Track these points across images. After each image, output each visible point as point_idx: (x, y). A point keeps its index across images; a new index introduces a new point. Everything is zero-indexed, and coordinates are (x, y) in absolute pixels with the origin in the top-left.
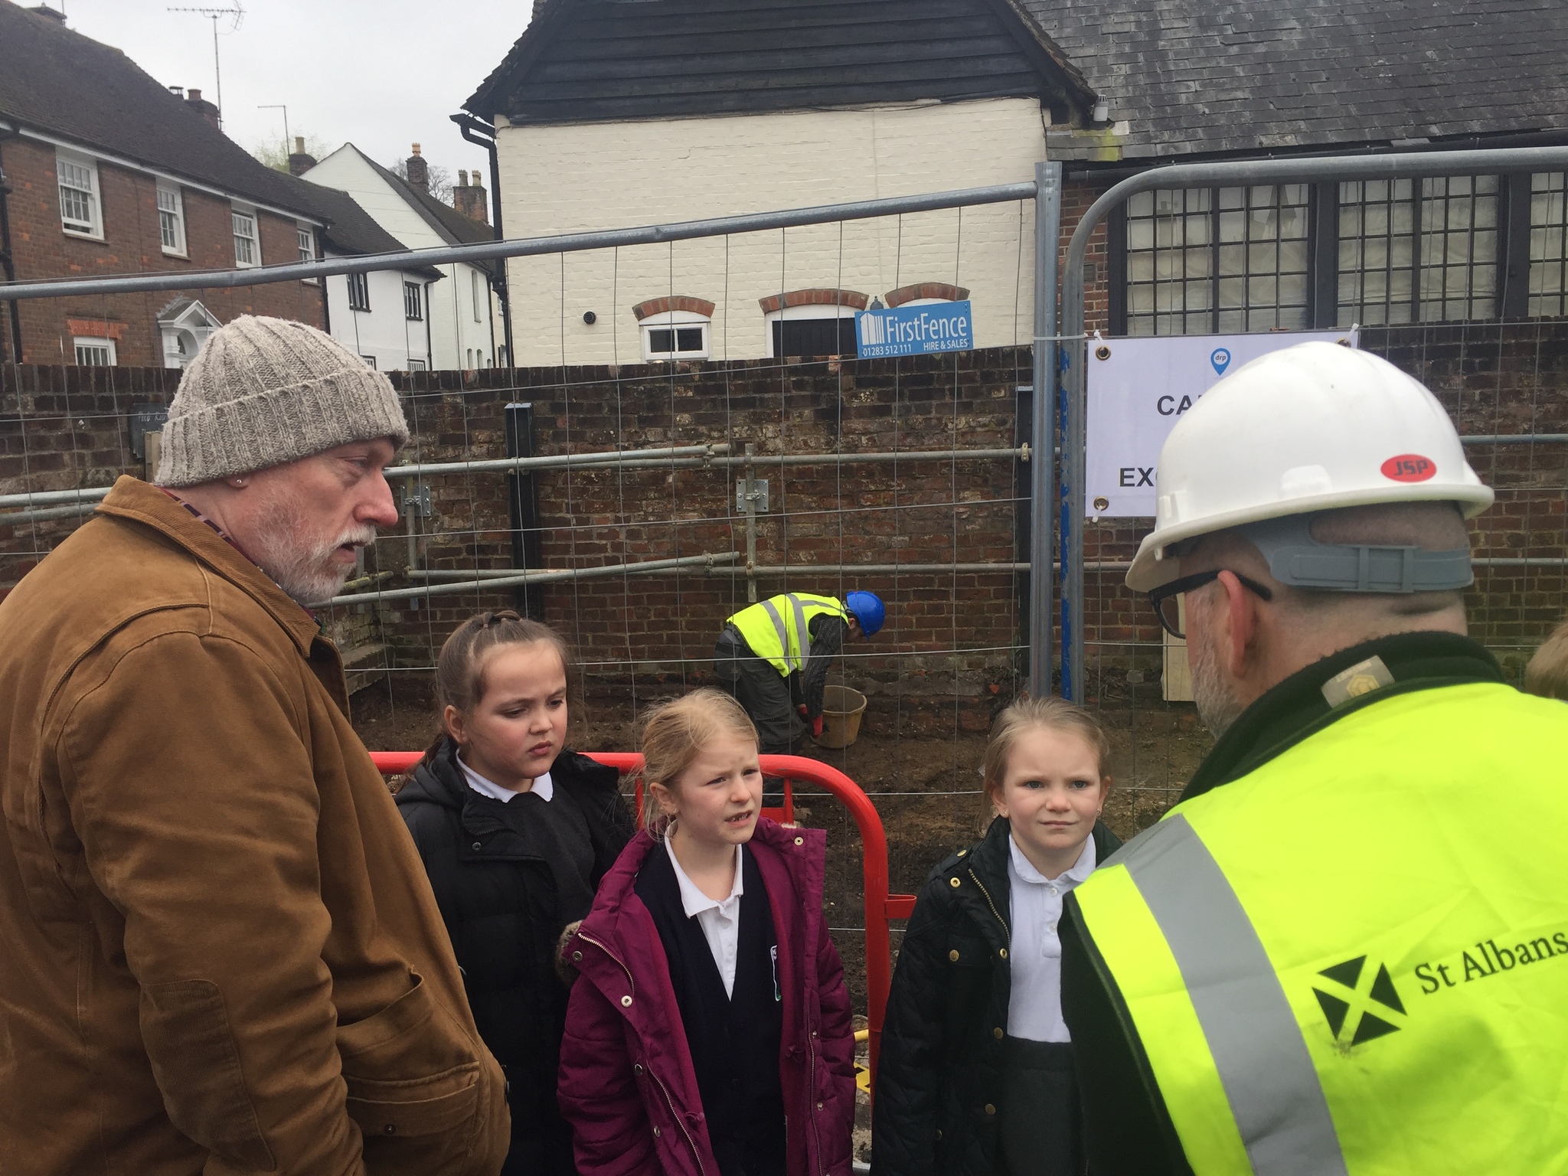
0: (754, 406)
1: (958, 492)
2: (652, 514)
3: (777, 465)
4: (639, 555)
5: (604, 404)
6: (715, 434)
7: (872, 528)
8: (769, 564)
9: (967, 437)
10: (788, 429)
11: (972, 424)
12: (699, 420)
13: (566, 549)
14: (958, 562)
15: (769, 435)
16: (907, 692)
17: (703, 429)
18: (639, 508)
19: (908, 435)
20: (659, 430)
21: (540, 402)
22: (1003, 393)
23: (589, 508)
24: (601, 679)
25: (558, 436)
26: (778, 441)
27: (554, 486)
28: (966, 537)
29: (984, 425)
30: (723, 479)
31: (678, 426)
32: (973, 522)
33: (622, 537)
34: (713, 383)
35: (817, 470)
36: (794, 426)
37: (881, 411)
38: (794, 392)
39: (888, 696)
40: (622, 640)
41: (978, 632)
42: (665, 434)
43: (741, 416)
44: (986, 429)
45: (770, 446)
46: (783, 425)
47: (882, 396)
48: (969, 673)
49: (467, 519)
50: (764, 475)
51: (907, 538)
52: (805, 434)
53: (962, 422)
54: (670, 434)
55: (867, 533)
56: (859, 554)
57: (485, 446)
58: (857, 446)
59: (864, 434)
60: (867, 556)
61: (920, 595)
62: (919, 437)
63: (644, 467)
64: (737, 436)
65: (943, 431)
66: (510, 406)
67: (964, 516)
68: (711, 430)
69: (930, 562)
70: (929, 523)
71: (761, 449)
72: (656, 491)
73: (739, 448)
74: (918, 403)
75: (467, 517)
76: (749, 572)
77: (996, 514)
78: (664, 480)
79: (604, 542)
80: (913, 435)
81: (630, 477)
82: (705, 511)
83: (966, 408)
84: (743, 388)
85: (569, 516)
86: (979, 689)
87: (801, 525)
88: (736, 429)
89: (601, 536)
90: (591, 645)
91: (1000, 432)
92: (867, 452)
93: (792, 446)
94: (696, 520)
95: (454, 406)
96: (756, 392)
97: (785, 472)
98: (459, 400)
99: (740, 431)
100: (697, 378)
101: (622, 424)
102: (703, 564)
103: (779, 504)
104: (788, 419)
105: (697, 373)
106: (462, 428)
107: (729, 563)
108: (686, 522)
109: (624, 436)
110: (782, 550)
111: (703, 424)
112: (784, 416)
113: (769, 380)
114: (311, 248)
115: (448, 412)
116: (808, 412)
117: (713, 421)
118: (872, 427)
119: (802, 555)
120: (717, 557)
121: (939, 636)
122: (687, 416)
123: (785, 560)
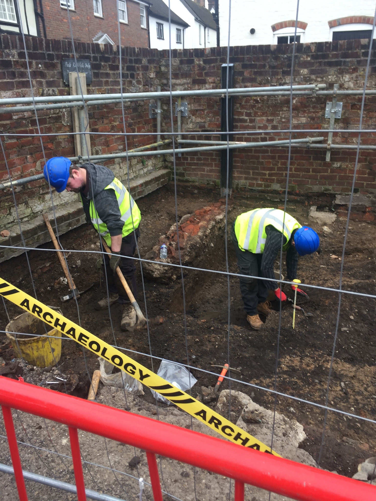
0: (340, 65)
2: (284, 118)
3: (348, 95)
4: (276, 137)
5: (267, 64)
6: (319, 79)
8: (337, 143)
10: (357, 77)
12: (312, 72)
15: (346, 80)
17: (313, 77)
18: (278, 115)
20: (292, 77)
21: (237, 64)
23: (256, 114)
24: (255, 190)
25: (244, 80)
26: (350, 83)
27: (240, 104)
30: (320, 101)
31: (301, 75)
33: (269, 129)
34: (321, 53)
35: (369, 99)
36: (360, 75)
38: (363, 58)
40: (265, 174)
42: (294, 80)
43: (332, 70)
45: (346, 86)
46: (354, 75)
49: (202, 118)
50: (341, 100)
52: (365, 80)
54: (297, 79)
57: (212, 85)
63: (283, 95)
64: (330, 80)
66: (224, 65)
68: (317, 77)
71: (341, 87)
72: (287, 107)
73: (331, 86)
75: (202, 117)
76: (328, 147)
78: (291, 101)
81: (276, 100)
82: (309, 117)
84: (336, 56)
85: (246, 118)
87: (356, 125)
88: (330, 77)
90: (251, 176)
93: (357, 86)
94: (304, 122)
95: (199, 66)
96: (342, 58)
97: (351, 99)
98: (201, 63)
99: (331, 78)
100: (313, 51)
101: (275, 74)
102: (307, 142)
103: (346, 115)
104: (357, 72)
105: (313, 48)
106: (202, 76)
107: (320, 142)
108: (300, 122)
109: (274, 80)
110: (344, 137)
111: (314, 74)
112: (355, 70)
113: (350, 51)
114: (145, 15)
115: (196, 68)
116: (368, 69)
117: (319, 73)
119: (354, 140)
120: (313, 139)
122: (305, 70)
123: (345, 141)
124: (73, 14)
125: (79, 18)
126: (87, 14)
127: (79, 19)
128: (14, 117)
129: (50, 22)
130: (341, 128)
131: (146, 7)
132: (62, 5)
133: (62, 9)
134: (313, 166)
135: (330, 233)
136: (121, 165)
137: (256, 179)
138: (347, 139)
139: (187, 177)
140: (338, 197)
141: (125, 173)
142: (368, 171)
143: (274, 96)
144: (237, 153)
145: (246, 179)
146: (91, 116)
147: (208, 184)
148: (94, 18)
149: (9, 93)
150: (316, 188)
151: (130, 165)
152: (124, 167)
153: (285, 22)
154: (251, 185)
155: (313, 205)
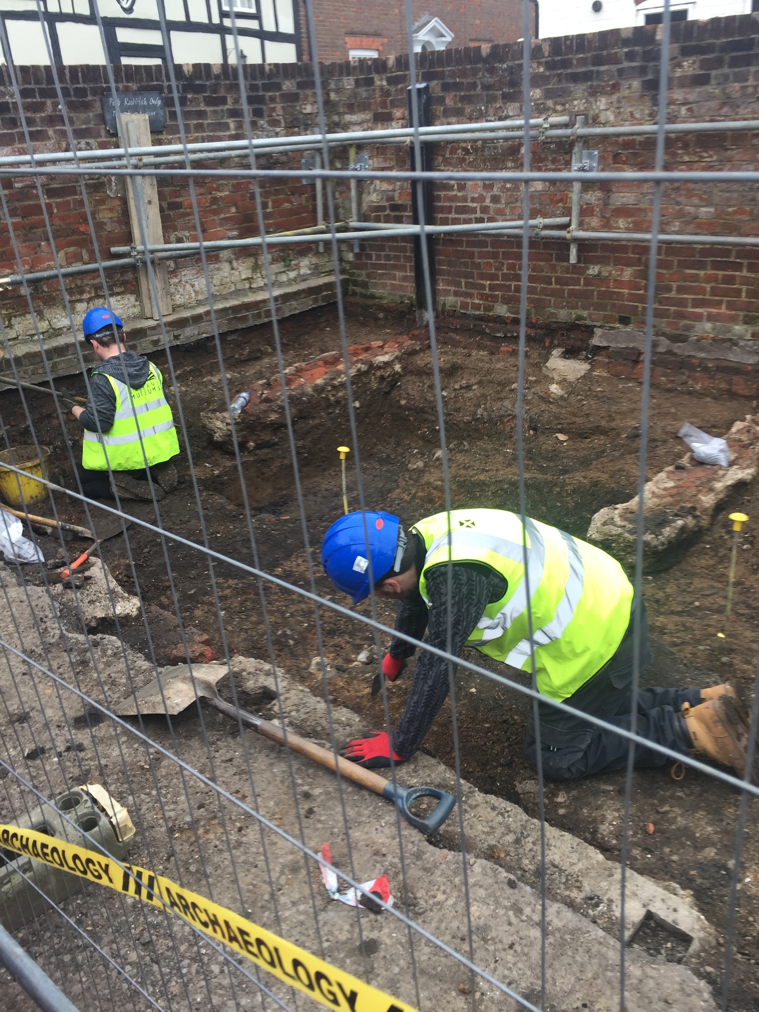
0: (591, 79)
3: (605, 137)
4: (499, 216)
5: (479, 82)
6: (559, 108)
7: (681, 199)
8: (594, 230)
10: (619, 102)
12: (548, 94)
13: (449, 210)
15: (602, 107)
16: (692, 353)
17: (550, 103)
19: (724, 104)
20: (517, 105)
21: (435, 82)
24: (469, 316)
25: (446, 112)
26: (609, 113)
27: (443, 156)
31: (531, 101)
33: (487, 202)
34: (559, 58)
35: (640, 142)
36: (624, 98)
37: (700, 80)
38: (626, 64)
39: (675, 354)
40: (483, 287)
42: (521, 108)
43: (579, 89)
45: (602, 119)
46: (614, 97)
47: (704, 64)
48: (750, 343)
50: (595, 146)
51: (712, 210)
52: (632, 106)
54: (524, 108)
55: (678, 203)
56: (668, 223)
57: (401, 122)
58: (676, 117)
59: (684, 104)
60: (675, 226)
61: (716, 266)
62: (735, 106)
63: (506, 139)
64: (576, 109)
66: (411, 86)
68: (556, 103)
69: (730, 234)
70: (735, 195)
71: (595, 121)
72: (513, 161)
74: (737, 70)
76: (568, 236)
78: (518, 151)
79: (475, 205)
80: (729, 103)
81: (495, 148)
84: (583, 62)
85: (453, 182)
87: (621, 195)
88: (575, 102)
89: (473, 200)
90: (464, 289)
92: (684, 122)
93: (621, 118)
94: (540, 188)
95: (382, 88)
96: (594, 65)
97: (611, 144)
98: (385, 83)
99: (579, 104)
100: (546, 54)
101: (491, 100)
102: (536, 227)
104: (619, 90)
106: (386, 108)
107: (561, 227)
109: (491, 111)
110: (605, 217)
111: (551, 98)
112: (615, 88)
113: (605, 52)
115: (378, 94)
116: (636, 84)
117: (558, 95)
118: (692, 97)
119: (621, 223)
120: (548, 221)
121: (730, 306)
122: (538, 91)
123: (607, 226)
130: (599, 199)
134: (556, 272)
136: (235, 264)
137: (471, 295)
138: (609, 221)
139: (372, 290)
140: (598, 332)
141: (243, 277)
143: (492, 140)
144: (440, 247)
145: (456, 294)
147: (401, 302)
150: (564, 315)
154: (464, 305)
155: (559, 346)
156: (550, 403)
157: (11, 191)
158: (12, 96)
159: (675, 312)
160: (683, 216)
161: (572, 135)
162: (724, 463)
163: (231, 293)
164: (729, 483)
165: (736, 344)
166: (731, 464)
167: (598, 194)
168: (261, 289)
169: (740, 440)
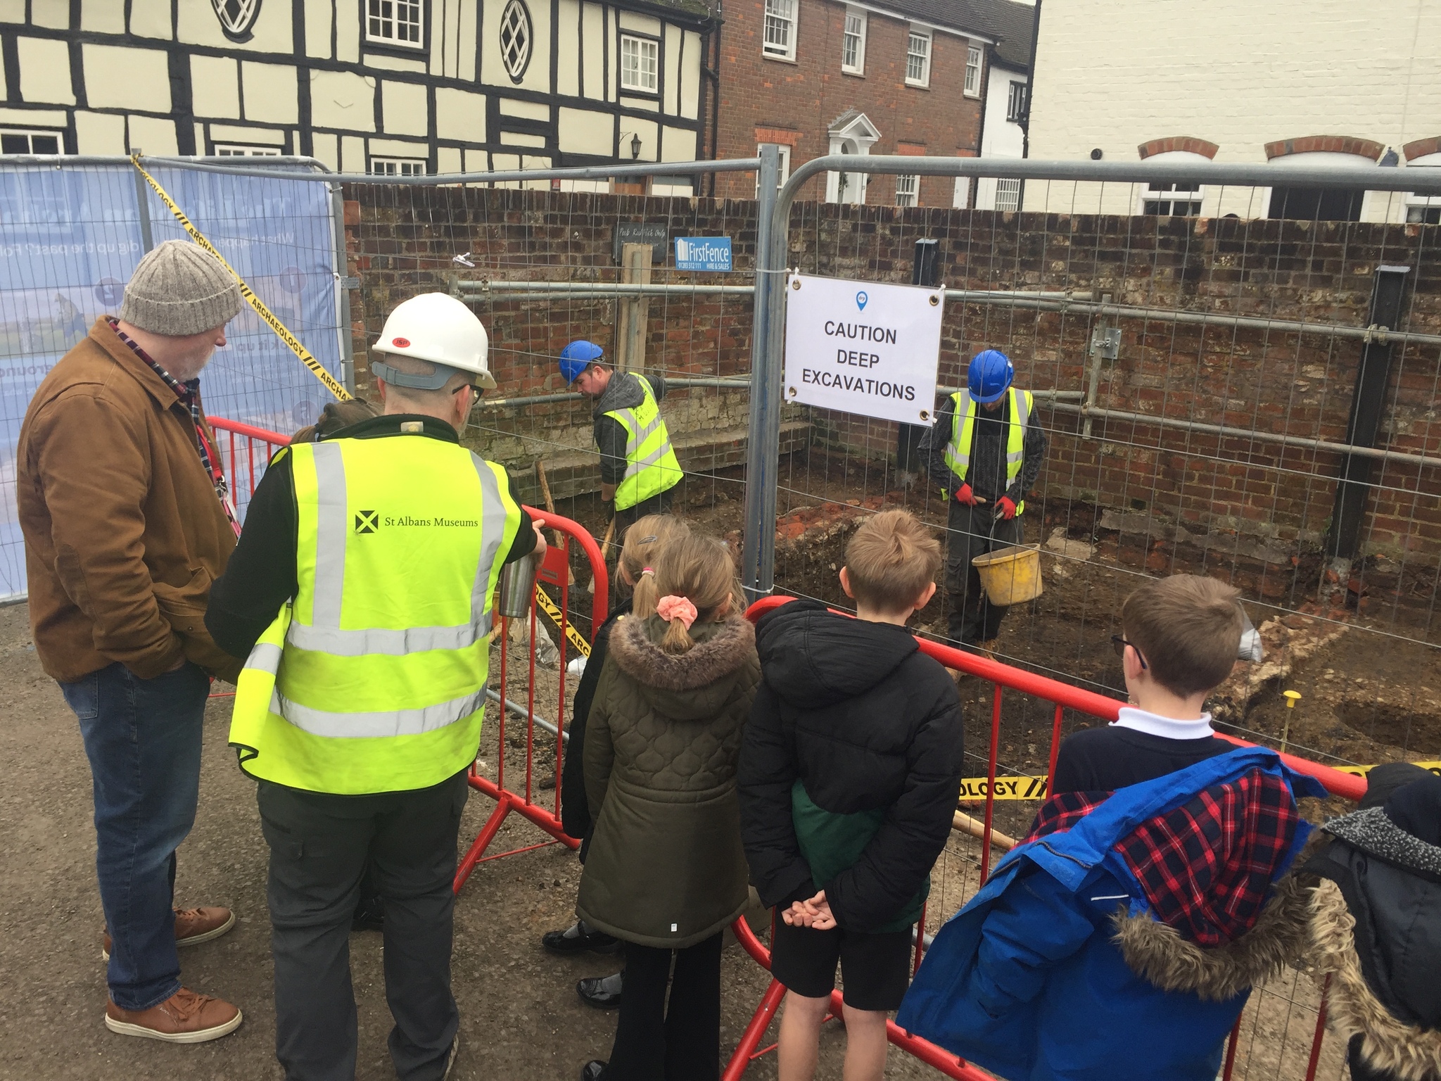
0: (1121, 260)
1: (1302, 364)
2: (1019, 348)
3: (1131, 318)
5: (995, 246)
6: (1083, 283)
7: (1210, 388)
8: (1111, 408)
9: (1321, 311)
10: (1148, 284)
11: (1329, 299)
12: (1073, 268)
14: (1289, 434)
15: (1130, 288)
16: (1213, 547)
17: (1073, 277)
18: (1010, 341)
19: (1261, 302)
20: (1037, 273)
22: (1366, 271)
23: (970, 335)
25: (956, 271)
26: (1137, 295)
28: (1302, 410)
29: (1341, 301)
30: (1083, 323)
31: (1053, 272)
32: (1312, 397)
34: (1088, 235)
35: (1168, 327)
36: (1155, 282)
37: (1233, 276)
38: (1159, 251)
39: (1194, 546)
41: (1294, 504)
42: (1040, 278)
43: (1107, 268)
44: (1342, 305)
45: (1129, 299)
46: (1144, 280)
47: (1243, 262)
48: (1277, 542)
50: (1119, 326)
51: (1242, 403)
52: (1163, 291)
53: (1318, 296)
54: (1044, 279)
55: (1205, 392)
56: (1194, 411)
57: (901, 273)
58: (1209, 308)
59: (1218, 297)
60: (1201, 414)
62: (1272, 306)
63: (1019, 306)
64: (1102, 286)
65: (1297, 302)
66: (921, 241)
67: (1303, 390)
68: (1079, 278)
69: (1259, 429)
70: (1268, 391)
71: (1123, 300)
72: (1025, 328)
73: (1098, 298)
74: (1276, 271)
76: (1084, 411)
77: (1337, 392)
78: (1033, 318)
80: (1264, 302)
81: (1007, 313)
82: (1063, 351)
83: (1326, 282)
84: (1114, 242)
86: (1284, 559)
87: (1144, 376)
88: (1101, 280)
91: (1355, 310)
92: (1218, 315)
93: (1149, 301)
94: (1054, 358)
95: (883, 237)
96: (1126, 247)
97: (1137, 325)
98: (887, 232)
99: (1105, 282)
100: (1075, 229)
101: (1008, 265)
102: (1049, 398)
103: (1128, 354)
104: (1150, 274)
105: (1074, 225)
106: (886, 257)
107: (1075, 401)
108: (1046, 359)
109: (1007, 276)
110: (1124, 396)
111: (1074, 272)
112: (1146, 271)
113: (1138, 236)
114: (980, 65)
115: (878, 241)
116: (1168, 271)
117: (1083, 271)
118: (1227, 291)
119: (1142, 404)
120: (1061, 393)
121: (1256, 501)
122: (1061, 263)
123: (1126, 406)
124: (791, 69)
125: (802, 78)
126: (825, 68)
127: (801, 82)
128: (523, 307)
129: (732, 89)
130: (1119, 377)
131: (986, 45)
132: (768, 50)
133: (765, 60)
134: (1064, 446)
135: (1066, 580)
136: (704, 401)
138: (1128, 401)
139: (841, 443)
140: (1107, 513)
141: (710, 416)
142: (1163, 467)
146: (652, 313)
147: (877, 459)
148: (841, 78)
149: (521, 273)
150: (1070, 492)
151: (725, 403)
152: (709, 406)
153: (1169, 140)
155: (1061, 524)
156: (1054, 585)
157: (518, 313)
158: (536, 221)
159: (1196, 502)
160: (1211, 405)
161: (1098, 312)
162: (1257, 659)
163: (696, 432)
164: (1265, 677)
165: (1262, 542)
166: (1264, 660)
167: (1118, 372)
168: (725, 430)
169: (1270, 640)
